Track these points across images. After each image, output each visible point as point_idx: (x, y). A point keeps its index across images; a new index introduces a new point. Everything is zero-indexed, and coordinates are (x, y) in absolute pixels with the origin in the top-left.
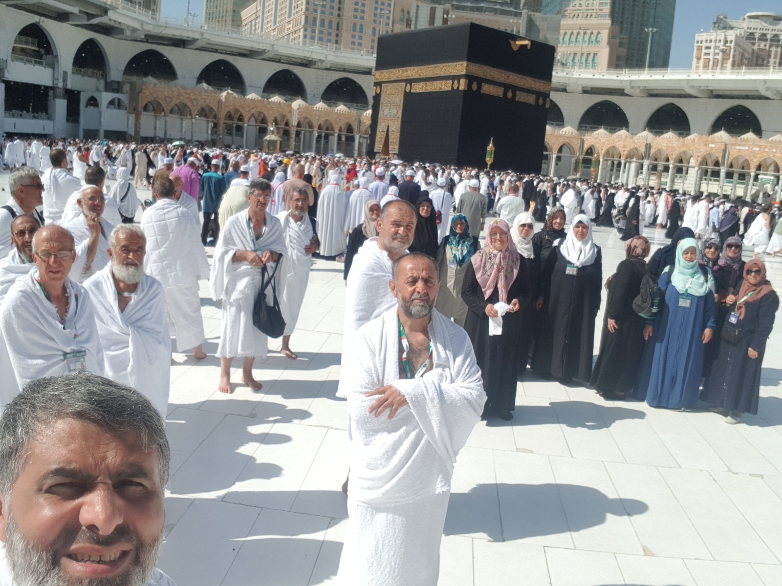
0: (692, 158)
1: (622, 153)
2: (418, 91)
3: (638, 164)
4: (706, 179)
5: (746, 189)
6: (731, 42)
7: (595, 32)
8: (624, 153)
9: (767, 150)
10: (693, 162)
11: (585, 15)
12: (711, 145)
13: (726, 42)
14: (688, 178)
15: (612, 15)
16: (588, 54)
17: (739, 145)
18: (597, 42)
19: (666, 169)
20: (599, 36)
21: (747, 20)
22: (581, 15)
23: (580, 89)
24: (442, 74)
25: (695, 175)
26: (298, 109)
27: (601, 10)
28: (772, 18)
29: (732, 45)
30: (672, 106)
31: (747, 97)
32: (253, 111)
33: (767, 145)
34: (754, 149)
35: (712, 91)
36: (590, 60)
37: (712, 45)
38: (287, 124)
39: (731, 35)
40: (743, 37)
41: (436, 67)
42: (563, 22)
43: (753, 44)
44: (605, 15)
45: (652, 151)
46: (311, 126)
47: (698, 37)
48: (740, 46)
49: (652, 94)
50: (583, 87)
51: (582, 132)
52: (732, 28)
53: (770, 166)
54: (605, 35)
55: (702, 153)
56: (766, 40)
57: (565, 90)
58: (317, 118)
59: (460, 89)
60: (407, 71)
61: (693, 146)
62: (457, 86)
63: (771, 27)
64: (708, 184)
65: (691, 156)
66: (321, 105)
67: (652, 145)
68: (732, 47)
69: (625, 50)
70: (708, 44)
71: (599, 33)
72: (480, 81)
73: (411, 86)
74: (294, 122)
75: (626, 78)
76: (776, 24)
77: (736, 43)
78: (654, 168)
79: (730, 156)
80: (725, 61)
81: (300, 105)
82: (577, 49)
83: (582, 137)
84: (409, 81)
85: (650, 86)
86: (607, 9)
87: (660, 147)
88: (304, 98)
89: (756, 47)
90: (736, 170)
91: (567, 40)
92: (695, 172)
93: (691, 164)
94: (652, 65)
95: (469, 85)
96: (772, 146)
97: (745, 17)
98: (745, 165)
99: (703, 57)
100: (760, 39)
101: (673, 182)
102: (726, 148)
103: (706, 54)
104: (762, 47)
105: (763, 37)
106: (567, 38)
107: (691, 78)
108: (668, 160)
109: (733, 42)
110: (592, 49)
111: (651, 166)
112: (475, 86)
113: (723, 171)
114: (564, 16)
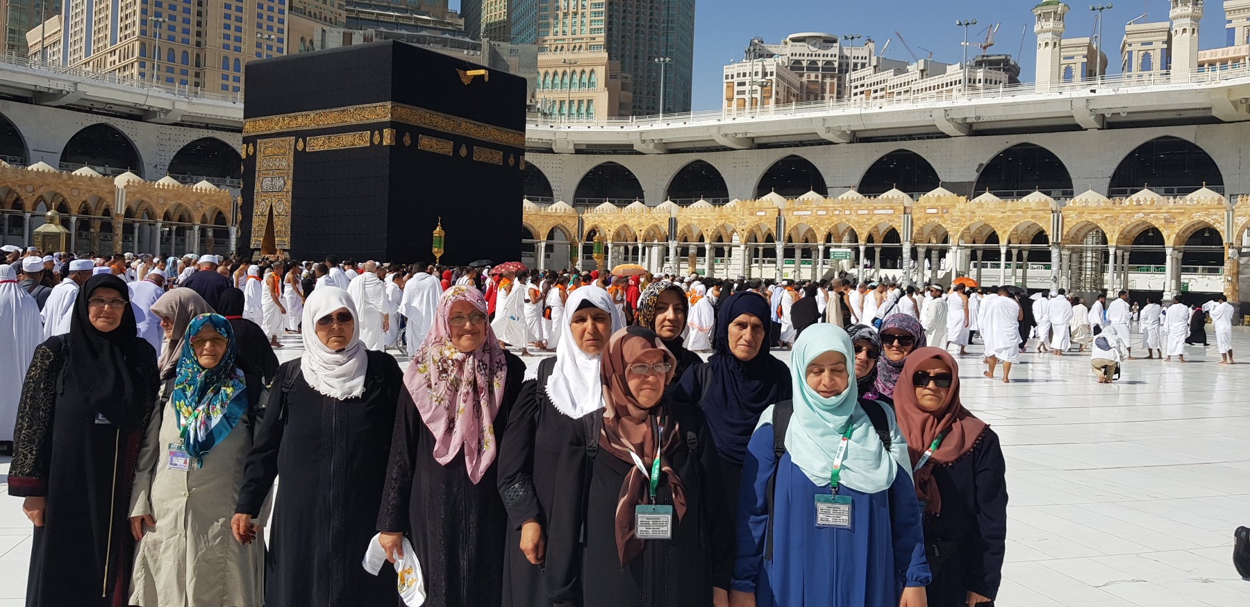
0: (735, 234)
1: (637, 233)
2: (317, 149)
3: (661, 247)
4: (756, 262)
5: (814, 269)
6: (772, 74)
7: (588, 70)
8: (641, 235)
9: (837, 212)
10: (736, 239)
11: (571, 47)
12: (758, 214)
13: (765, 74)
14: (733, 262)
15: (609, 47)
16: (580, 102)
17: (798, 210)
18: (591, 84)
19: (701, 252)
20: (593, 76)
21: (790, 43)
22: (565, 46)
23: (571, 147)
24: (354, 122)
25: (741, 257)
26: (125, 187)
27: (594, 39)
28: (822, 40)
29: (774, 78)
30: (699, 163)
31: (802, 144)
32: (41, 191)
33: (836, 206)
34: (819, 213)
35: (753, 139)
36: (583, 109)
37: (747, 79)
38: (107, 212)
39: (771, 66)
40: (786, 67)
41: (344, 111)
42: (541, 57)
43: (801, 76)
44: (598, 46)
45: (679, 228)
46: (151, 215)
47: (728, 70)
48: (783, 79)
49: (672, 150)
50: (575, 145)
51: (579, 208)
52: (771, 56)
53: (843, 234)
54: (600, 74)
55: (748, 225)
56: (817, 69)
57: (550, 151)
58: (161, 201)
59: (384, 144)
60: (296, 118)
61: (735, 215)
62: (379, 140)
63: (822, 52)
64: (761, 268)
65: (734, 231)
66: (167, 181)
67: (678, 219)
68: (774, 81)
69: (631, 94)
70: (741, 79)
71: (592, 72)
72: (416, 131)
73: (305, 141)
74: (121, 209)
75: (634, 129)
76: (828, 48)
77: (778, 75)
78: (684, 252)
79: (787, 225)
80: (766, 101)
81: (128, 182)
82: (564, 96)
83: (581, 215)
84: (301, 134)
85: (667, 138)
86: (601, 38)
87: (689, 221)
88: (137, 170)
89: (805, 79)
90: (798, 244)
91: (550, 83)
92: (741, 253)
93: (734, 242)
94: (668, 111)
95: (398, 138)
96: (843, 207)
97: (788, 40)
98: (810, 236)
99: (736, 97)
100: (808, 69)
101: (712, 268)
102: (779, 215)
103: (739, 93)
104: (813, 78)
105: (813, 66)
106: (549, 80)
107: (722, 123)
108: (701, 239)
109: (775, 74)
110: (585, 94)
111: (679, 250)
112: (407, 140)
113: (780, 247)
114: (542, 49)
